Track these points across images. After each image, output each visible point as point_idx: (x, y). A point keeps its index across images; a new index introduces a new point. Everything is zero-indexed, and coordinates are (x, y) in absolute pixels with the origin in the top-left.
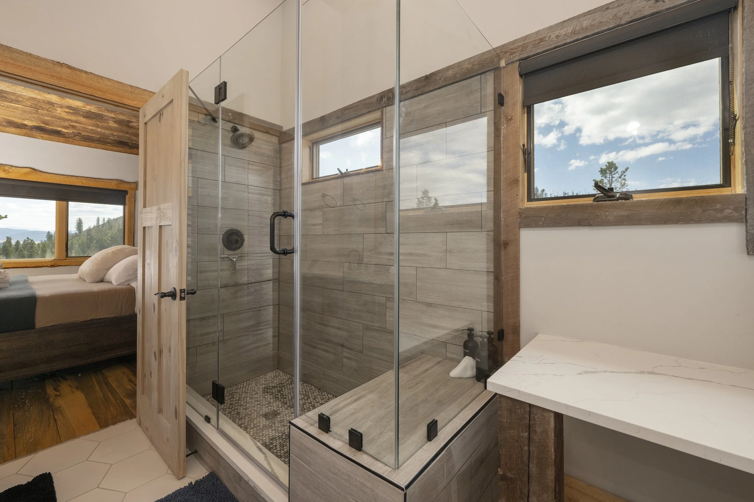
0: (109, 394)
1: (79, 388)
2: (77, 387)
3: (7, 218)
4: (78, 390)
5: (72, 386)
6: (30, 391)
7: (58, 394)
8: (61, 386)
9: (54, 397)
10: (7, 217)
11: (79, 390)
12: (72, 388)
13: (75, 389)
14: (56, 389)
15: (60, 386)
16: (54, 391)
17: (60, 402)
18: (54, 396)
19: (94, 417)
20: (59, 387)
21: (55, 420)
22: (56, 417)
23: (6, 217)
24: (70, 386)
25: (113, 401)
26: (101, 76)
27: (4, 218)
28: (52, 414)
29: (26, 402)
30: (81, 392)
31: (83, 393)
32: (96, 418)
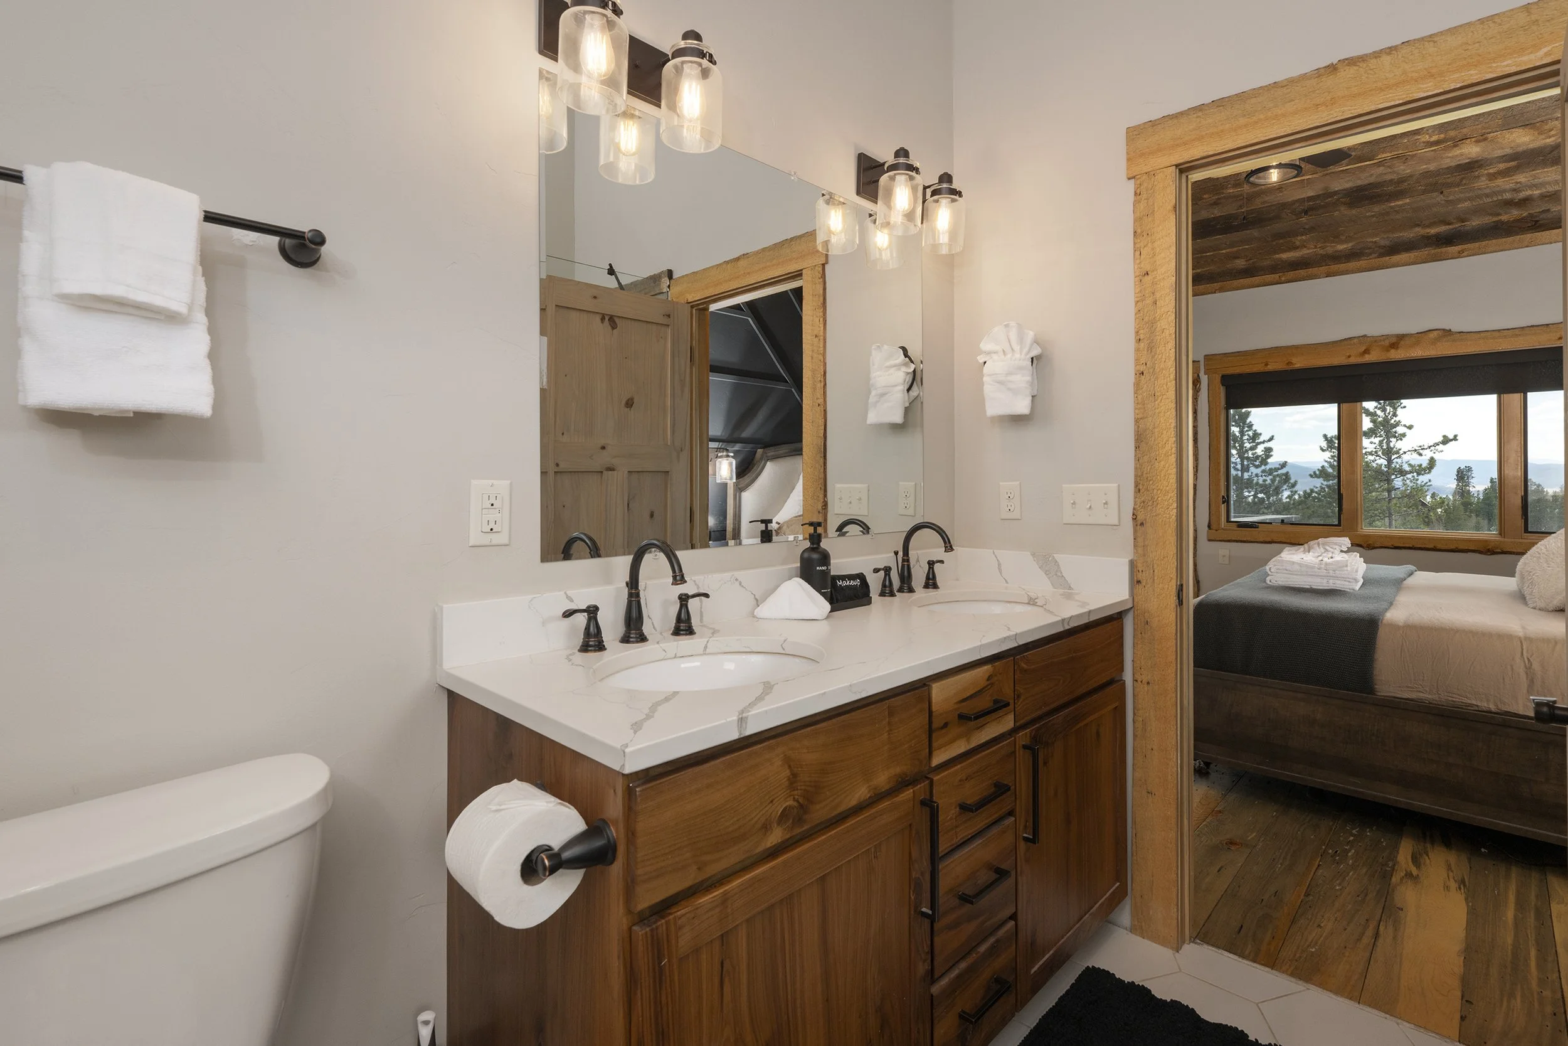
0: (1533, 953)
1: (1465, 886)
2: (1463, 882)
3: (1457, 440)
4: (1460, 888)
5: (1452, 871)
6: (1368, 834)
7: (1415, 871)
8: (1430, 854)
9: (1403, 874)
10: (1457, 438)
11: (1463, 891)
12: (1451, 874)
13: (1455, 881)
14: (1416, 860)
15: (1428, 855)
16: (1410, 860)
17: (1407, 895)
18: (1405, 872)
19: (1459, 994)
20: (1425, 855)
21: (1377, 935)
22: (1382, 928)
23: (1455, 438)
24: (1449, 868)
25: (1534, 984)
26: (1430, 36)
27: (1451, 440)
28: (1378, 917)
29: (1350, 854)
30: (1466, 899)
31: (1468, 906)
32: (1464, 1000)
